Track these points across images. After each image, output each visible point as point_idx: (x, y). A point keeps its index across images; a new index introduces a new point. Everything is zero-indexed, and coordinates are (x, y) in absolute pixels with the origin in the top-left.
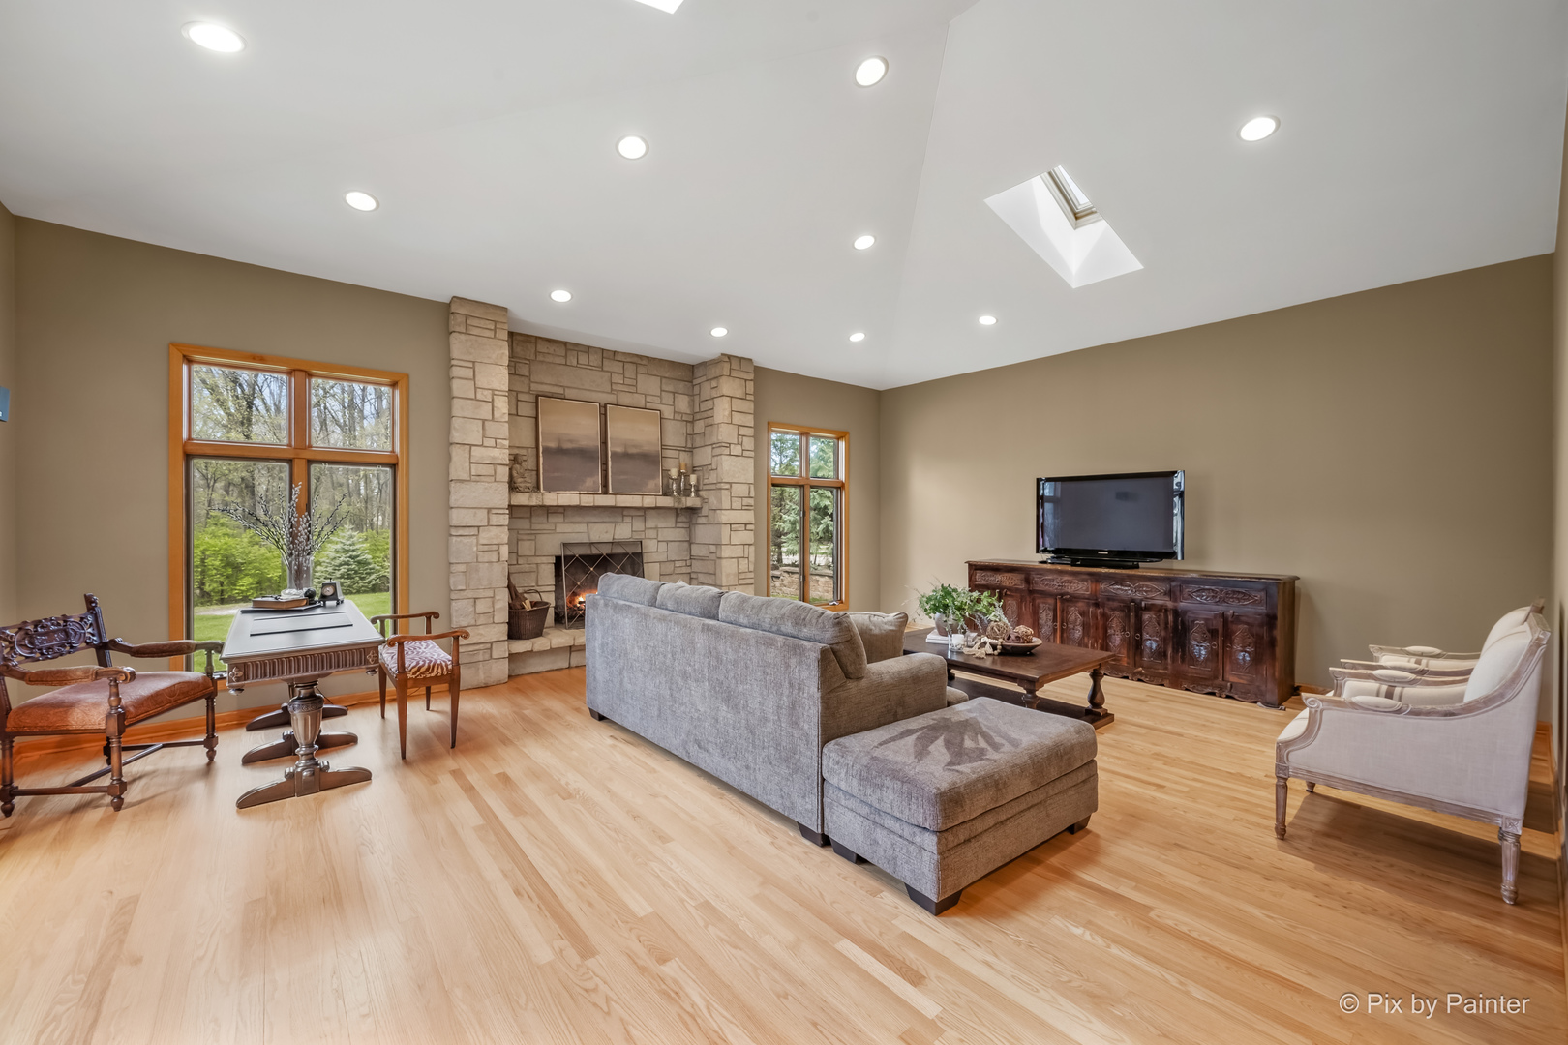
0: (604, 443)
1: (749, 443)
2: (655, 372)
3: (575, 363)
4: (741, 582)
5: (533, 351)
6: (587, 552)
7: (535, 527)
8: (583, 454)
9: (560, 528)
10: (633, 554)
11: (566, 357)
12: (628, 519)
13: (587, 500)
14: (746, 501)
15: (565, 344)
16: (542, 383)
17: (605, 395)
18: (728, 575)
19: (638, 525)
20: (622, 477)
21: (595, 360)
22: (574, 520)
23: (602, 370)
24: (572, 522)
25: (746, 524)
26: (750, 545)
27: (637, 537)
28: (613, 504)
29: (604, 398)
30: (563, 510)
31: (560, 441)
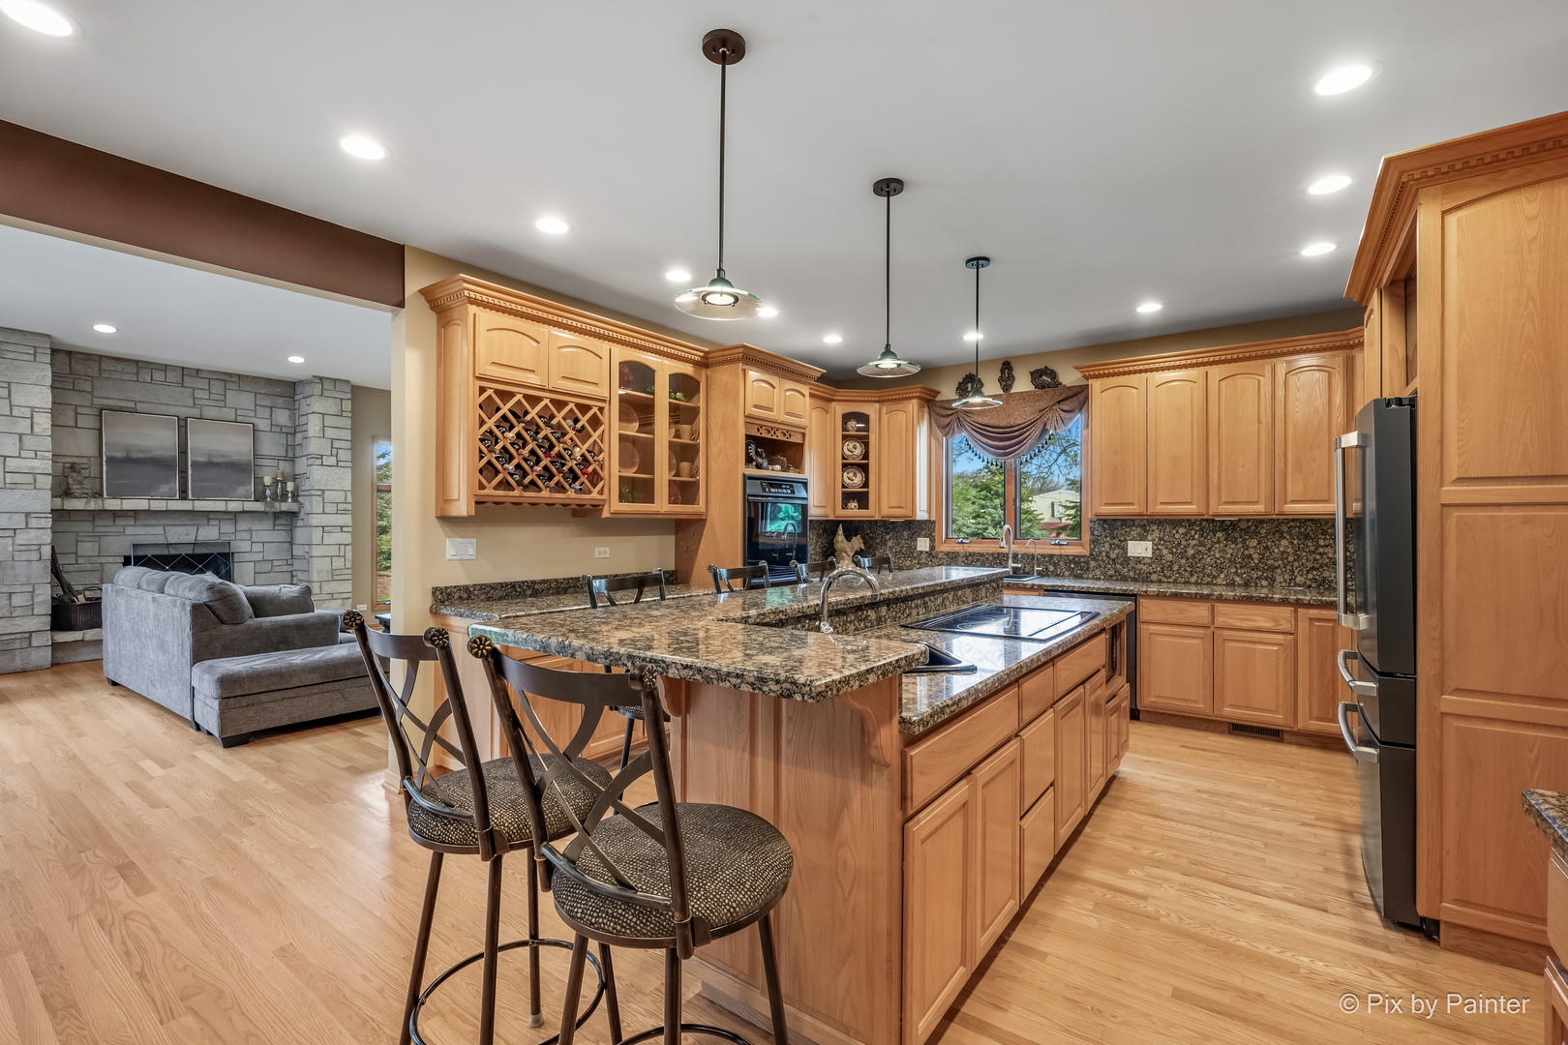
0: (183, 452)
1: (345, 455)
2: (249, 388)
3: (149, 380)
4: (335, 578)
5: (97, 368)
6: (165, 552)
7: (97, 529)
8: (158, 463)
9: (129, 531)
10: (218, 554)
11: (137, 374)
12: (212, 522)
13: (158, 505)
14: (341, 507)
15: (137, 362)
16: (107, 398)
17: (186, 409)
18: (320, 572)
19: (227, 527)
20: (205, 484)
21: (172, 377)
22: (147, 523)
23: (183, 386)
24: (145, 525)
25: (342, 527)
26: (346, 545)
27: (225, 538)
28: (191, 508)
29: (183, 412)
30: (135, 514)
31: (128, 451)
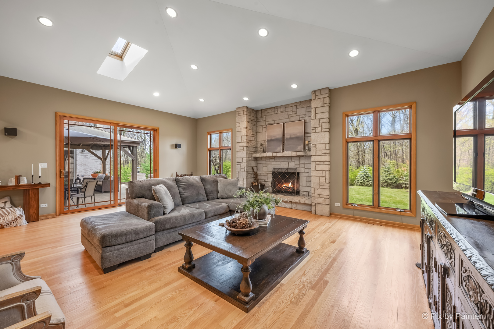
0: (284, 135)
2: (304, 106)
3: (277, 113)
4: (321, 187)
5: (266, 113)
6: (279, 171)
7: (267, 163)
8: (277, 140)
9: (274, 163)
10: (293, 172)
11: (275, 111)
12: (293, 160)
13: (275, 155)
14: (324, 152)
15: (274, 107)
16: (269, 121)
17: (286, 119)
18: (314, 183)
19: (297, 162)
20: (289, 146)
21: (283, 109)
22: (277, 161)
23: (285, 112)
24: (276, 161)
25: (324, 162)
26: (326, 171)
27: (296, 166)
28: (285, 155)
29: (284, 121)
31: (271, 137)
